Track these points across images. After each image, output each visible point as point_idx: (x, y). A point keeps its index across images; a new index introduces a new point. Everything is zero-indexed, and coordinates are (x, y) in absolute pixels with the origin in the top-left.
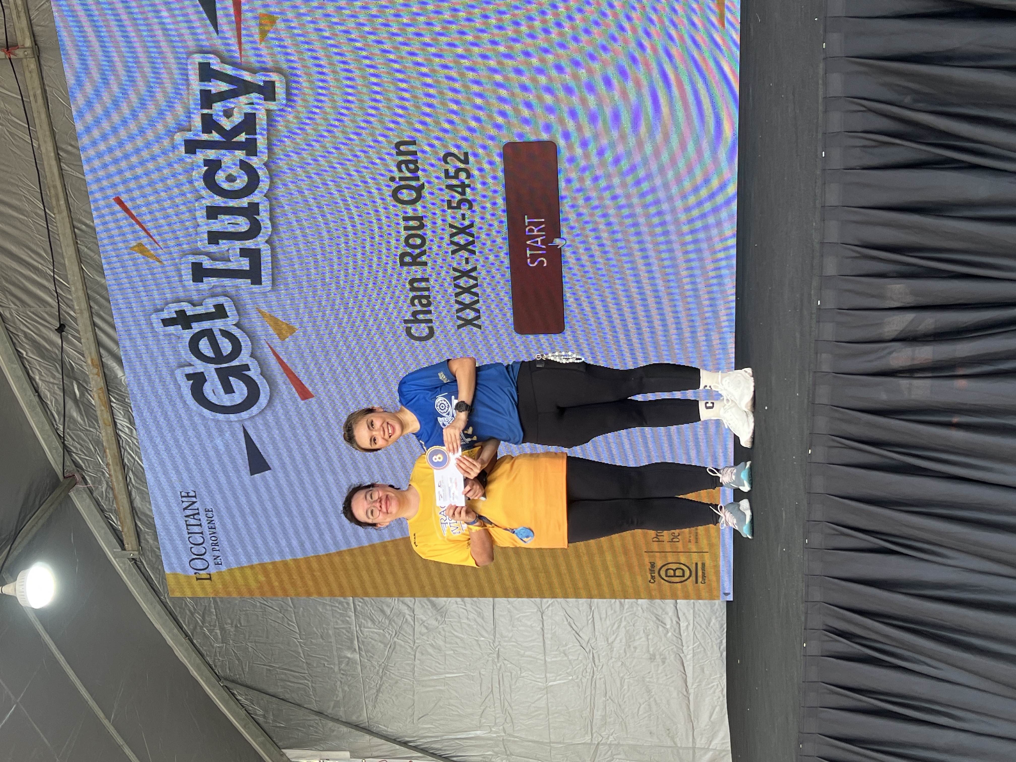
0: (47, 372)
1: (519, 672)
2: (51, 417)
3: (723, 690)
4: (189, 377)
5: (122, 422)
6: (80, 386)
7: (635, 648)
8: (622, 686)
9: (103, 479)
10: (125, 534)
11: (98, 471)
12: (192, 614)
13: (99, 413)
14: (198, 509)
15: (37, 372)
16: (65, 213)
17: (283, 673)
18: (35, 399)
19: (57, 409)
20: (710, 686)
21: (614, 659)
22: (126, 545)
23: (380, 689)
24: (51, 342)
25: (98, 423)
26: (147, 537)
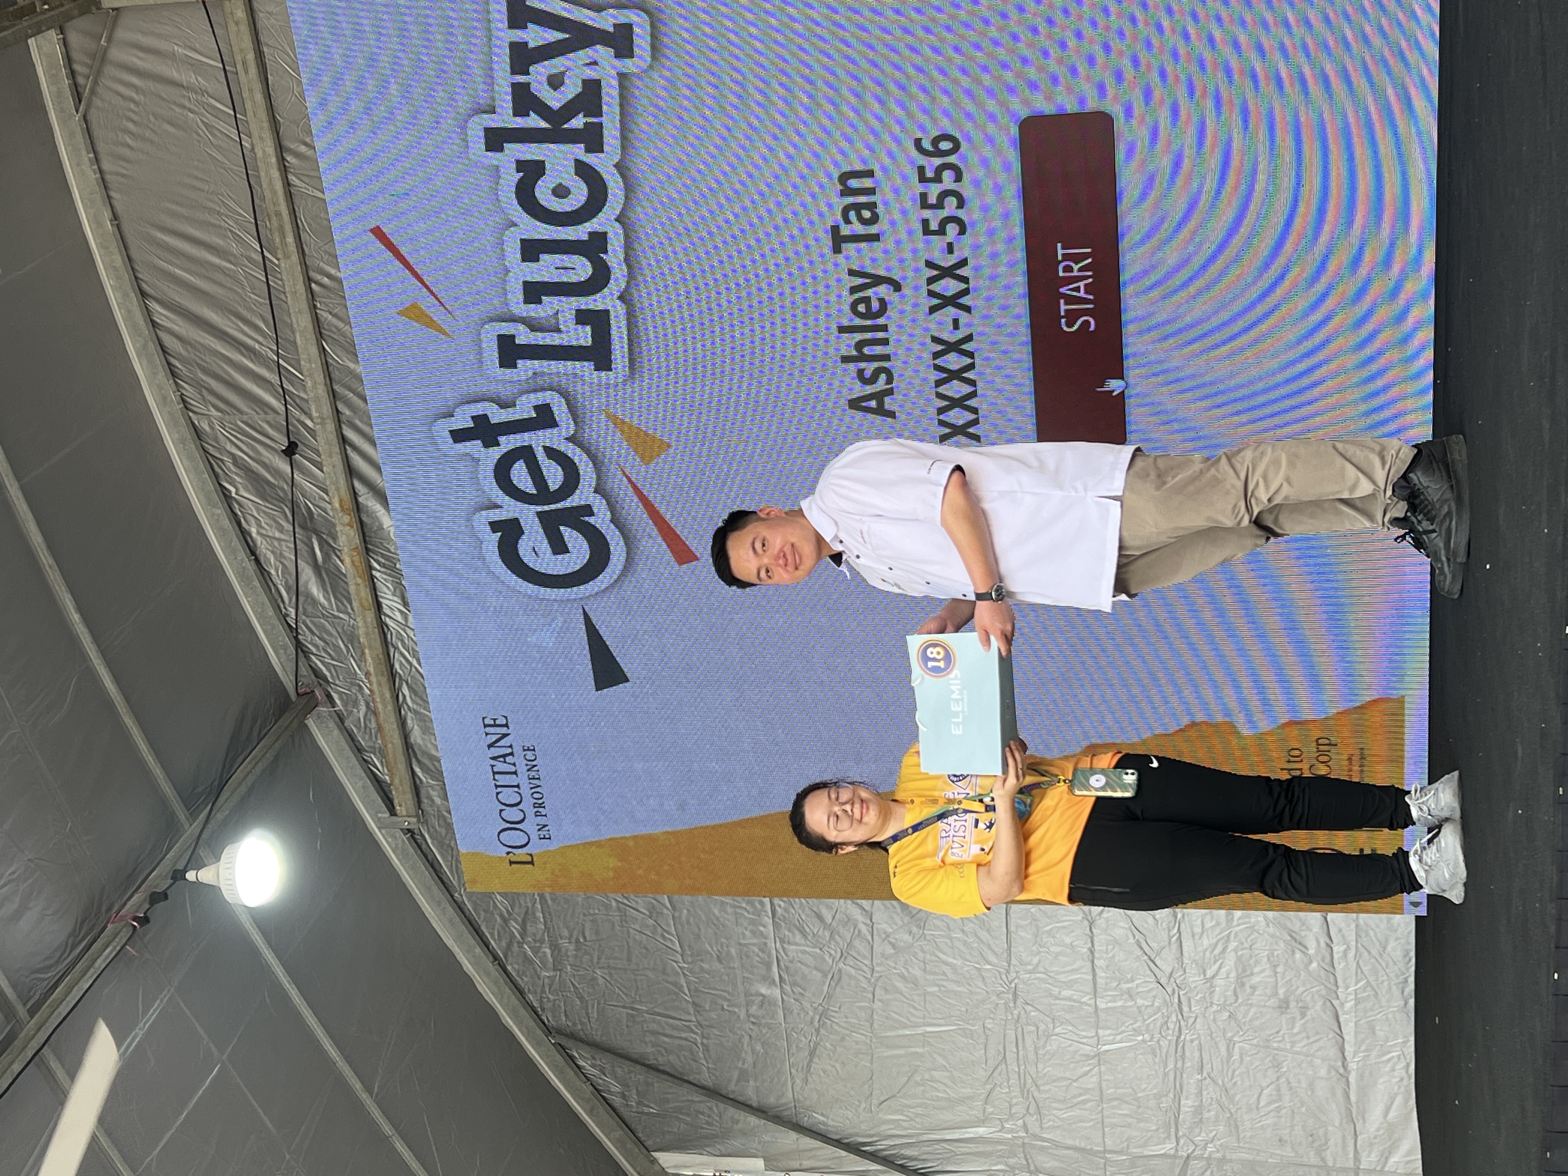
0: (269, 521)
1: (1051, 1026)
2: (277, 596)
3: (1408, 1065)
4: (495, 526)
5: (390, 601)
6: (322, 543)
7: (1254, 988)
8: (1230, 1055)
9: (360, 697)
10: (397, 789)
11: (352, 684)
12: (505, 921)
13: (352, 589)
14: (511, 746)
15: (253, 521)
16: (295, 258)
17: (654, 1021)
18: (250, 566)
19: (286, 582)
20: (1385, 1058)
21: (1215, 1008)
22: (398, 808)
23: (815, 1049)
24: (276, 473)
25: (351, 604)
26: (431, 792)
